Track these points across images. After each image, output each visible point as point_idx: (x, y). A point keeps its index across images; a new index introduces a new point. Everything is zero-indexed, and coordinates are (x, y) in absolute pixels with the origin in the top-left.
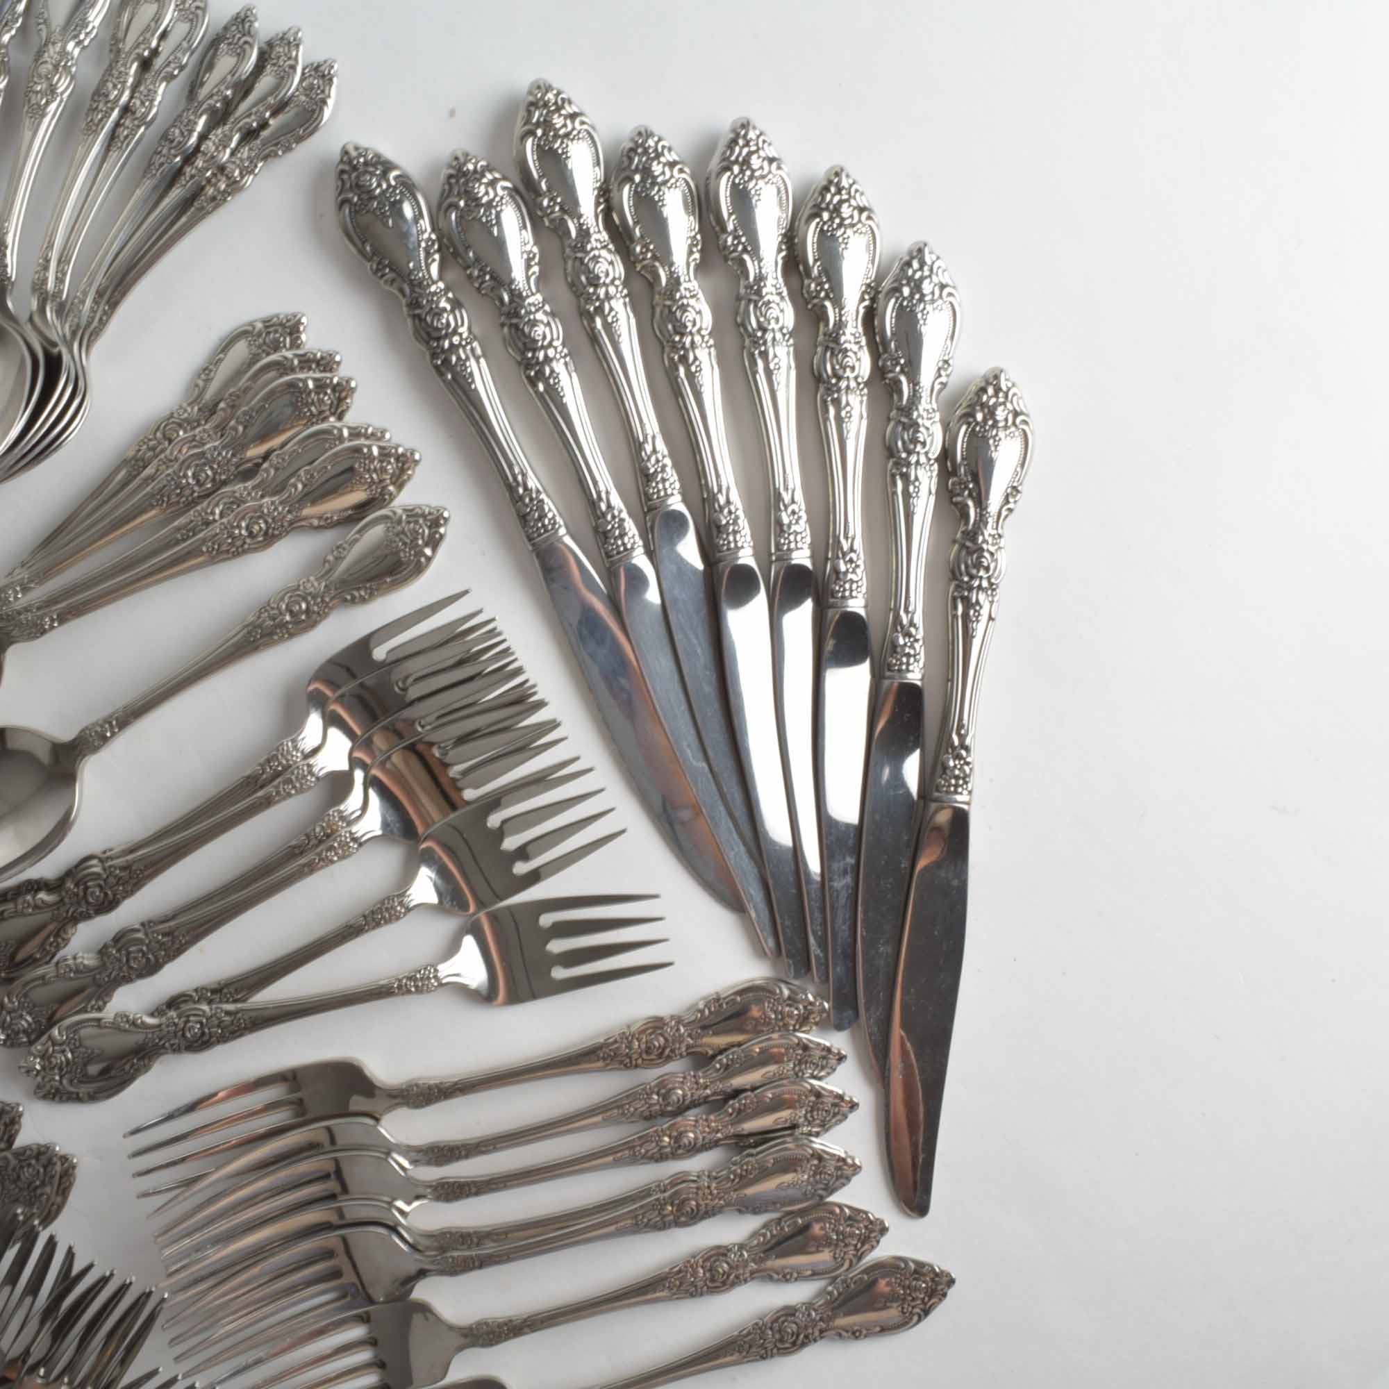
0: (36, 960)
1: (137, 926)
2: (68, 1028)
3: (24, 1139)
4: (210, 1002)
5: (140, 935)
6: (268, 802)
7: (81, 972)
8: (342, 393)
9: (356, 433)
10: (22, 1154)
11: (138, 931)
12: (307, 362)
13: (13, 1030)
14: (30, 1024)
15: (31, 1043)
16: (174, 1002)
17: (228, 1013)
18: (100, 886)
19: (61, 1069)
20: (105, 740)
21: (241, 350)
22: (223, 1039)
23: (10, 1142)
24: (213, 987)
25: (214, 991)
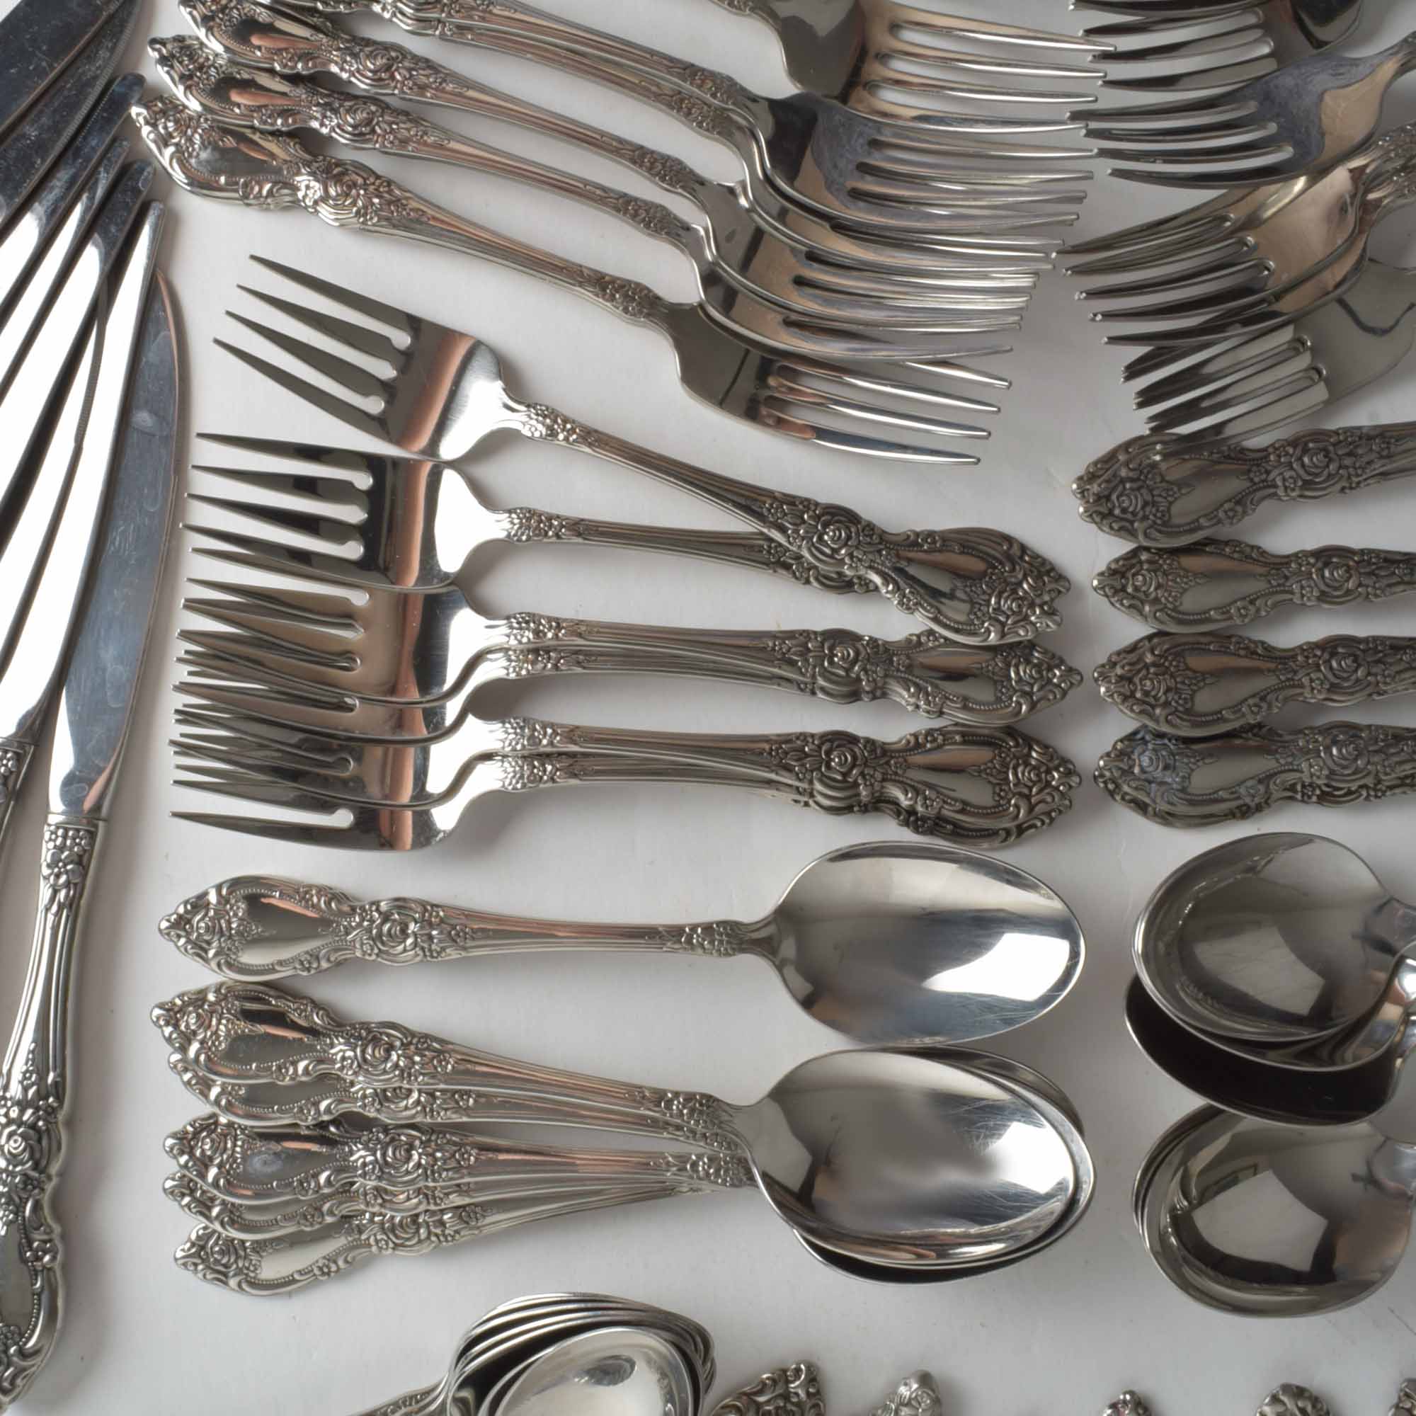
0: (963, 735)
1: (820, 695)
2: (973, 634)
3: (1116, 547)
4: (799, 557)
5: (821, 682)
6: (572, 734)
7: (916, 685)
8: (185, 1142)
9: (203, 1086)
10: (1125, 530)
11: (823, 689)
12: (203, 1207)
13: (1039, 672)
14: (1017, 666)
15: (1032, 645)
16: (843, 586)
17: (783, 530)
18: (829, 767)
19: (1014, 591)
20: (708, 928)
21: (271, 1268)
22: (808, 504)
23: (1134, 553)
24: (784, 572)
25: (787, 567)
